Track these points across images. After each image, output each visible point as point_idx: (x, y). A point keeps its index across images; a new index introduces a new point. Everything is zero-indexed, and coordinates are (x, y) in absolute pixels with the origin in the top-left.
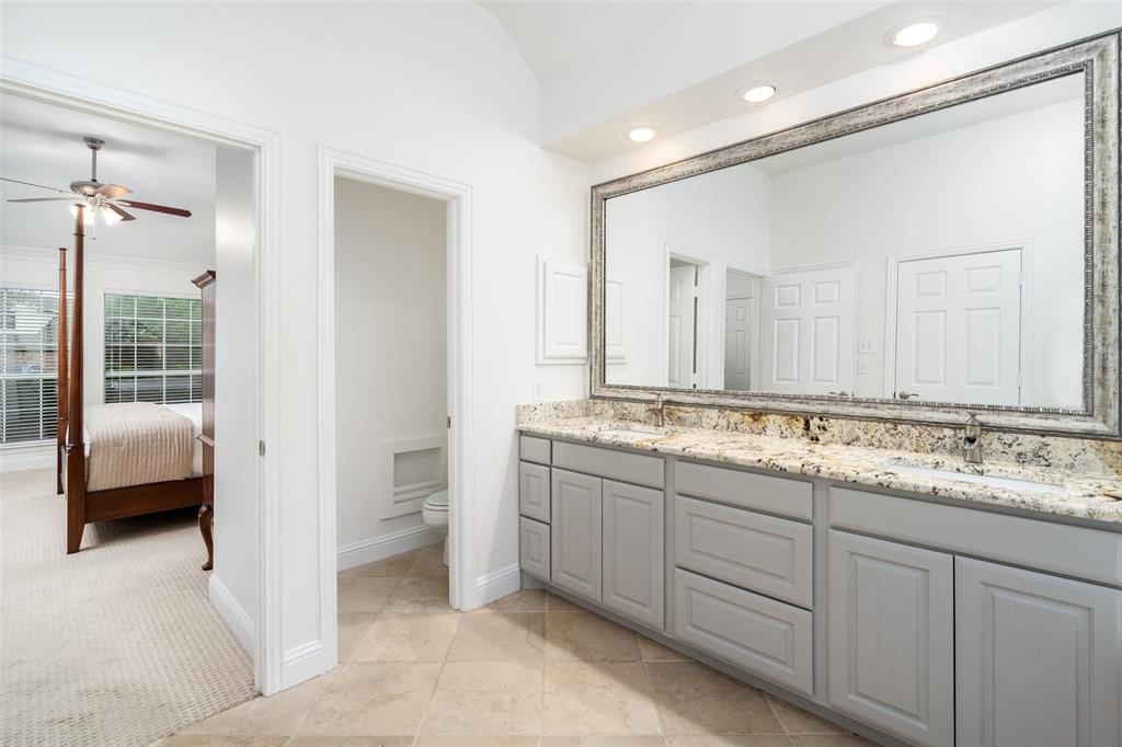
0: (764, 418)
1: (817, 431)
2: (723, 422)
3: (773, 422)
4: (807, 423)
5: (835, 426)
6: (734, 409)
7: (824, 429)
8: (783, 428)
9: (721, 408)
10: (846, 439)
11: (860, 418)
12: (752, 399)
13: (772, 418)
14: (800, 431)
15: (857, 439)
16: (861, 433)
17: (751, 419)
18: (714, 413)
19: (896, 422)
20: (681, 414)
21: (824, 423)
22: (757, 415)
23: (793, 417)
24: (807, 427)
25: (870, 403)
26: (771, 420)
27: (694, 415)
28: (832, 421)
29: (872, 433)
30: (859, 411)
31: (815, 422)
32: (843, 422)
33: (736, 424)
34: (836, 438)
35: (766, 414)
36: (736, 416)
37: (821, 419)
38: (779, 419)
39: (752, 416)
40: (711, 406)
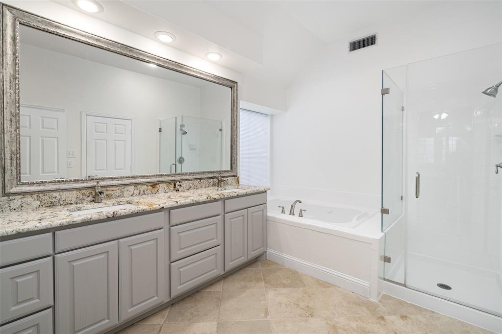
0: (158, 186)
1: (178, 187)
2: (137, 192)
3: (162, 187)
4: (175, 184)
5: (184, 184)
6: (143, 184)
7: (181, 186)
8: (166, 188)
9: (136, 185)
10: (187, 188)
11: (191, 180)
12: (152, 178)
13: (161, 185)
14: (172, 188)
15: (191, 187)
16: (191, 185)
17: (151, 188)
18: (132, 188)
19: (200, 179)
20: (109, 192)
21: (181, 183)
22: (154, 185)
23: (169, 183)
24: (175, 187)
25: (194, 174)
26: (161, 186)
27: (119, 191)
28: (183, 182)
29: (194, 184)
30: (191, 177)
31: (178, 183)
32: (186, 182)
33: (144, 191)
34: (185, 188)
35: (158, 184)
36: (145, 187)
37: (180, 182)
38: (164, 185)
39: (152, 186)
40: (131, 184)
